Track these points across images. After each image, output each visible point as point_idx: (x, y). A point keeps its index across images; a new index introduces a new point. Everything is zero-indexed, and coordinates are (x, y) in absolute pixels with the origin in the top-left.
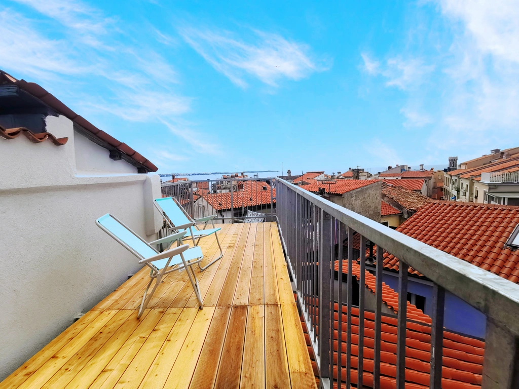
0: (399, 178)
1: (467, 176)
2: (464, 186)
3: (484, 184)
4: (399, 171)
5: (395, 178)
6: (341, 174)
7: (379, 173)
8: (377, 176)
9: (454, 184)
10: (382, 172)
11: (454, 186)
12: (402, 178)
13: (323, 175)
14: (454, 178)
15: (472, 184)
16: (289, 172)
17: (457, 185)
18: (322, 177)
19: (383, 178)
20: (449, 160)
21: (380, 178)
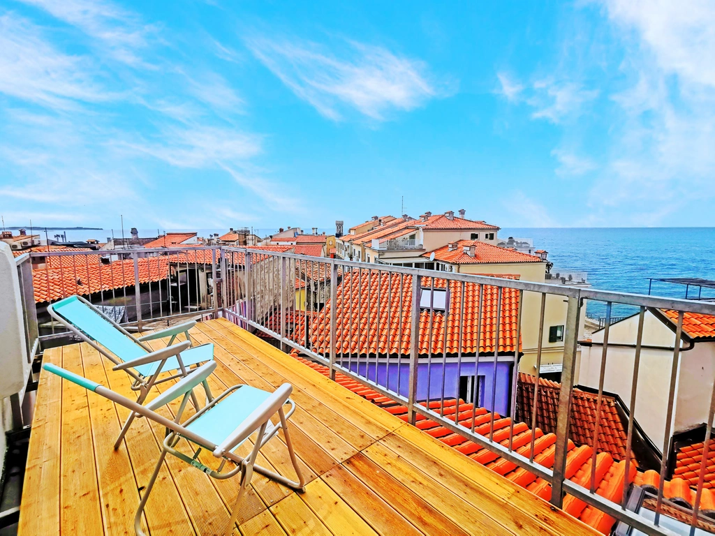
0: (294, 243)
1: (359, 242)
2: (357, 252)
3: (374, 250)
4: (291, 234)
5: (289, 243)
6: (219, 236)
7: (271, 237)
8: (268, 241)
9: (346, 250)
10: (275, 235)
11: (346, 252)
12: (297, 243)
13: (195, 238)
14: (347, 244)
15: (364, 250)
16: (134, 231)
17: (349, 251)
18: (193, 240)
19: (276, 243)
20: (337, 224)
21: (272, 243)
